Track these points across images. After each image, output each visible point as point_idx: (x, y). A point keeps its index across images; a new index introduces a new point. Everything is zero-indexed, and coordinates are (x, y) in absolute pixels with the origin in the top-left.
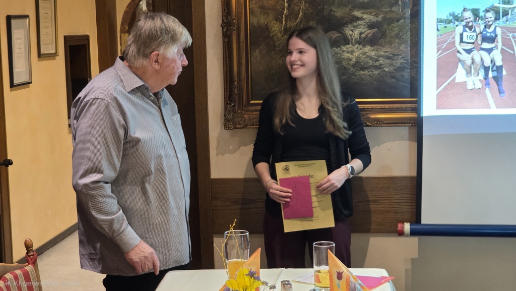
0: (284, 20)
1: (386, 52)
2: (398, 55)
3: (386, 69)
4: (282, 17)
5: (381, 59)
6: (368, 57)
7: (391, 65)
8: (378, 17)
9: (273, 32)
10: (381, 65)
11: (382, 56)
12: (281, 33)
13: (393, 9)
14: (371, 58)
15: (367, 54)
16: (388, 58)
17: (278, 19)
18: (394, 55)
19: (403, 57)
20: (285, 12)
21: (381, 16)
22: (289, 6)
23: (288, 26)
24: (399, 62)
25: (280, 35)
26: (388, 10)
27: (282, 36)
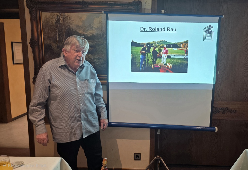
0: (57, 43)
1: (97, 57)
2: (102, 58)
3: (97, 64)
4: (56, 41)
5: (95, 59)
6: (90, 58)
7: (99, 62)
8: (94, 43)
9: (53, 47)
10: (95, 62)
11: (96, 58)
12: (56, 48)
13: (99, 40)
14: (91, 59)
15: (90, 57)
16: (98, 59)
17: (55, 42)
18: (100, 58)
19: (103, 59)
20: (57, 39)
21: (95, 43)
22: (59, 37)
23: (59, 45)
24: (102, 61)
25: (56, 49)
26: (98, 40)
27: (57, 49)
